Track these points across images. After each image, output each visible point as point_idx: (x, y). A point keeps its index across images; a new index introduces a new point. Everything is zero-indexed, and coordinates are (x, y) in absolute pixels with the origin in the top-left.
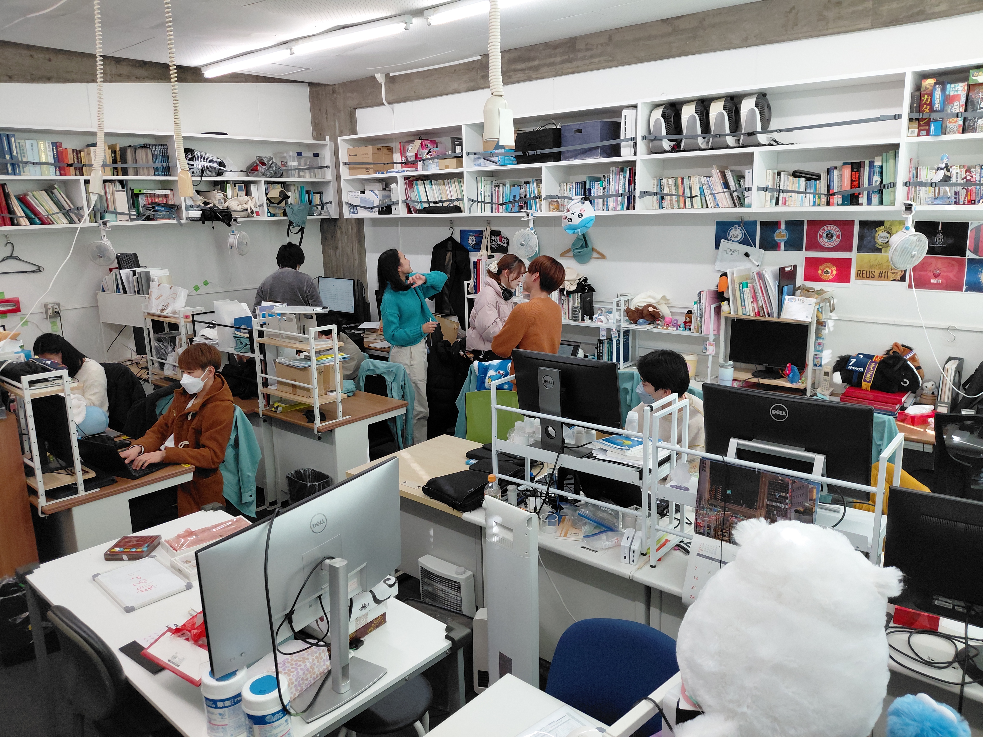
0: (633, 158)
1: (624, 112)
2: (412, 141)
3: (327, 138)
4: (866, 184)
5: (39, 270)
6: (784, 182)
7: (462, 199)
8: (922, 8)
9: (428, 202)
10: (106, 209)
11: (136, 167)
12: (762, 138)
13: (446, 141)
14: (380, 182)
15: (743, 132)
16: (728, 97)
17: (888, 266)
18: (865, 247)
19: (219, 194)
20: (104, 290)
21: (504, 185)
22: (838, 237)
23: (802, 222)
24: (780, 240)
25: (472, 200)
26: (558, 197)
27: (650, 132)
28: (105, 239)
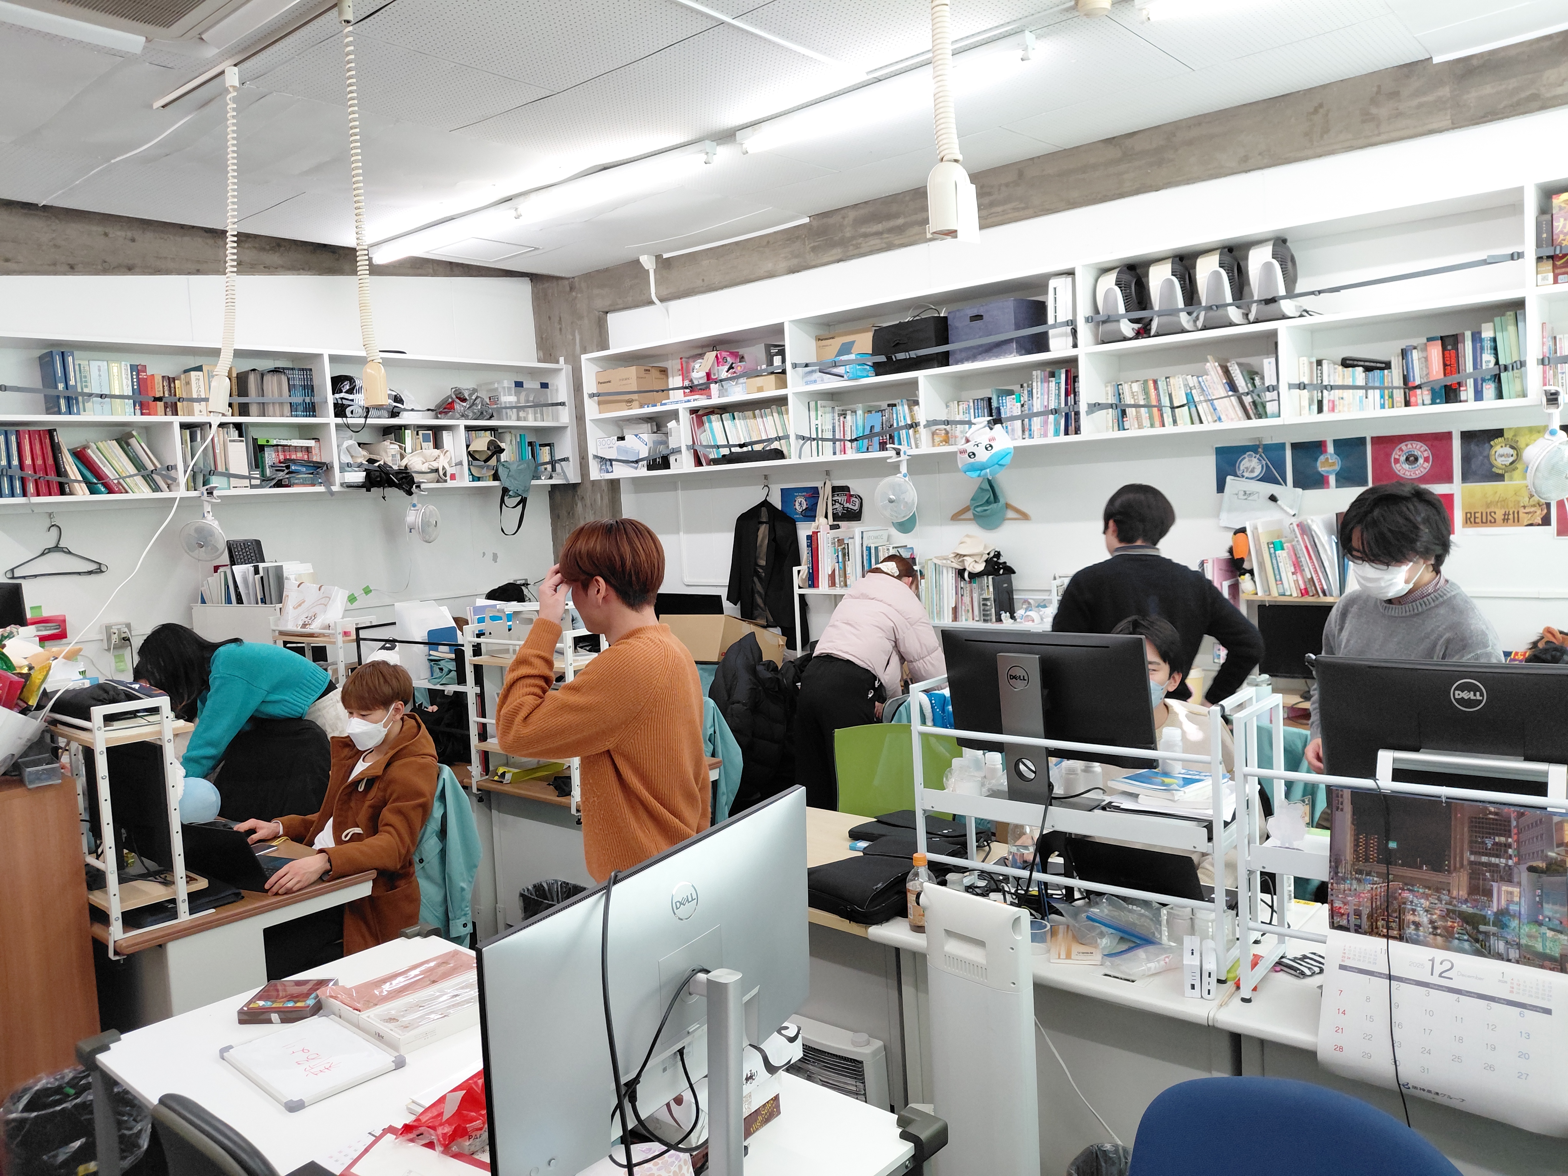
0: (1071, 352)
1: (1053, 283)
2: (701, 356)
3: (562, 360)
4: (1469, 367)
5: (99, 571)
6: (1329, 376)
7: (787, 437)
8: (1535, 91)
9: (729, 446)
10: (213, 468)
11: (263, 403)
12: (1287, 306)
13: (755, 353)
14: (648, 422)
15: (1256, 298)
16: (1224, 248)
17: (1519, 502)
18: (1475, 473)
19: (392, 446)
20: (203, 602)
21: (854, 412)
22: (1426, 460)
23: (1362, 441)
24: (1328, 472)
25: (803, 438)
26: (948, 423)
27: (1097, 311)
28: (209, 517)
